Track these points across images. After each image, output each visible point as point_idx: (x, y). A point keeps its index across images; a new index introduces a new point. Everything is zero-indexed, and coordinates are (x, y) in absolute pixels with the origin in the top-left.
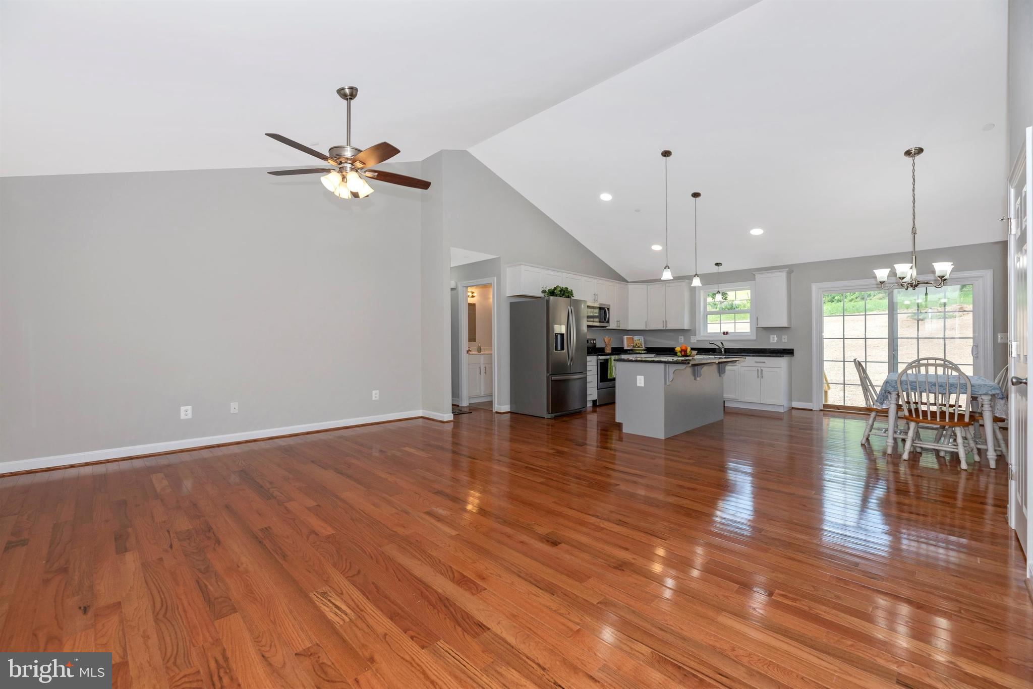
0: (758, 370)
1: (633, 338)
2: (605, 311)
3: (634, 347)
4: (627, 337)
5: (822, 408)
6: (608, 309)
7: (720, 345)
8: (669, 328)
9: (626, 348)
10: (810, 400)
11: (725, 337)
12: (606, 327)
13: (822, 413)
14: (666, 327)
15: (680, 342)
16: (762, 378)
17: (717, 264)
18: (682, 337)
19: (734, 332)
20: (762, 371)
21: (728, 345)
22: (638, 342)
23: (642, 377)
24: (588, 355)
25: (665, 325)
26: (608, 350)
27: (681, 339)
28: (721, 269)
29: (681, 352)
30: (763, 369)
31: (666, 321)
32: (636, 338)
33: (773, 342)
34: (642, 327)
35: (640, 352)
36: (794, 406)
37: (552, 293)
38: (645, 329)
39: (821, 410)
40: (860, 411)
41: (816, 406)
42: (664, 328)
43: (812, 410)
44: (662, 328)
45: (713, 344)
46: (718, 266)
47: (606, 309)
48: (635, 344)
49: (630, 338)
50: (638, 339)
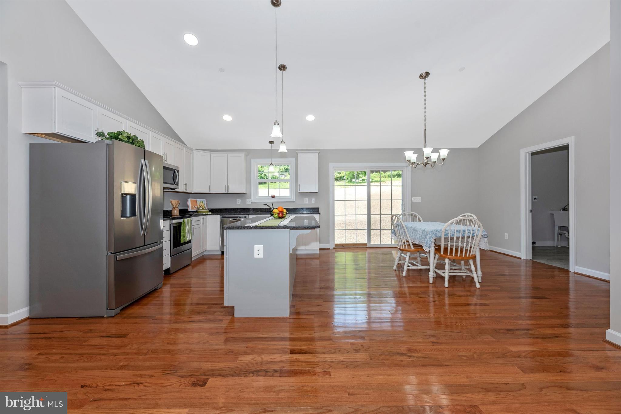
1: (196, 201)
2: (175, 172)
3: (198, 208)
4: (191, 200)
5: (334, 247)
6: (178, 171)
7: (271, 206)
8: (229, 192)
9: (191, 210)
10: (328, 242)
11: (273, 200)
12: (174, 189)
13: (334, 250)
15: (237, 203)
17: (271, 142)
19: (279, 196)
22: (202, 204)
23: (261, 247)
25: (227, 190)
27: (239, 201)
28: (273, 147)
29: (278, 214)
31: (228, 186)
32: (199, 201)
33: (307, 203)
34: (206, 191)
37: (116, 137)
38: (208, 192)
39: (334, 248)
40: (354, 246)
41: (331, 246)
42: (227, 192)
43: (329, 249)
44: (224, 192)
45: (267, 205)
46: (271, 144)
47: (176, 170)
48: (199, 207)
49: (194, 200)
50: (201, 201)
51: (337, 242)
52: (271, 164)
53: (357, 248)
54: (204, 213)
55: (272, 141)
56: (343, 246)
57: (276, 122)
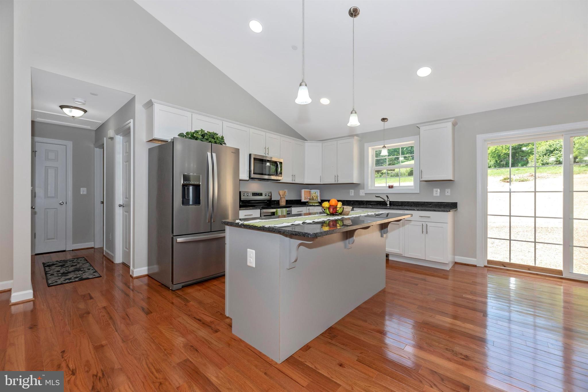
0: (422, 224)
1: (310, 192)
2: (277, 165)
3: (309, 199)
4: (304, 191)
5: (486, 264)
6: (281, 163)
7: (386, 199)
8: (339, 182)
9: (303, 200)
11: (391, 191)
12: (280, 180)
13: (486, 269)
14: (338, 181)
15: (351, 195)
16: (427, 233)
17: (384, 120)
18: (353, 191)
19: (399, 186)
20: (427, 226)
21: (392, 199)
22: (315, 195)
24: (240, 210)
25: (336, 180)
26: (283, 203)
27: (352, 192)
28: (387, 125)
29: (329, 209)
30: (429, 224)
31: (338, 176)
33: (437, 195)
34: (317, 181)
35: (314, 204)
36: (457, 261)
38: (319, 183)
39: (485, 267)
40: (529, 269)
41: (481, 263)
42: (336, 182)
43: (475, 266)
44: (334, 182)
45: (379, 197)
46: (384, 121)
47: (278, 163)
48: (312, 197)
49: (307, 191)
50: (314, 192)
51: (491, 257)
52: (384, 146)
53: (537, 274)
54: (311, 204)
55: (385, 117)
56: (505, 267)
57: (302, 82)
